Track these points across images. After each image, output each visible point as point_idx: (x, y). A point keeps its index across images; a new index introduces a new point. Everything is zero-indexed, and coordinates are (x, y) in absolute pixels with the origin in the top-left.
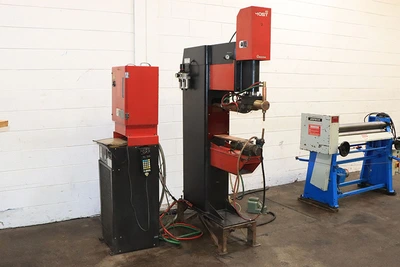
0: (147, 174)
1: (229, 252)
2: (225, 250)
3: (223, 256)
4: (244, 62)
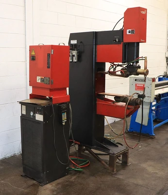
0: (64, 124)
1: (117, 171)
2: (115, 170)
3: (115, 174)
4: (129, 44)
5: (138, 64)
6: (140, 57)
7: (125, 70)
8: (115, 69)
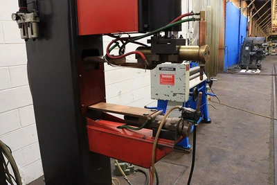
5: (180, 33)
6: (183, 13)
7: (145, 51)
8: (122, 50)
